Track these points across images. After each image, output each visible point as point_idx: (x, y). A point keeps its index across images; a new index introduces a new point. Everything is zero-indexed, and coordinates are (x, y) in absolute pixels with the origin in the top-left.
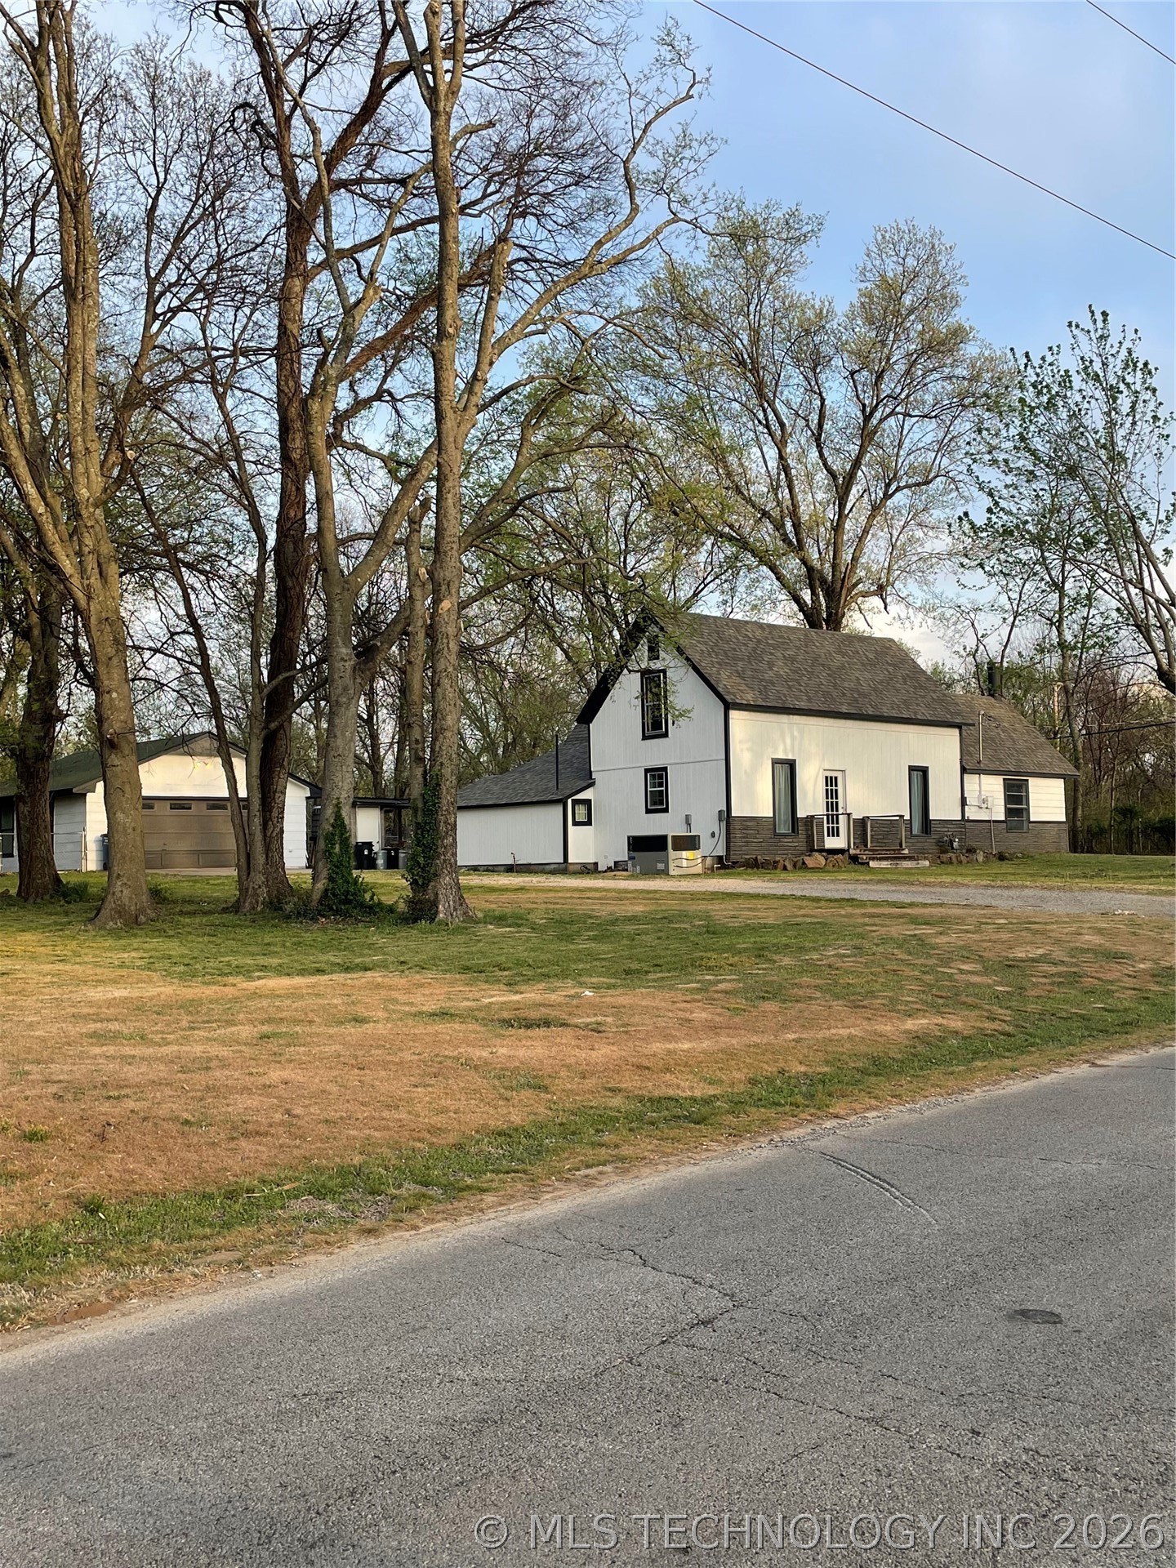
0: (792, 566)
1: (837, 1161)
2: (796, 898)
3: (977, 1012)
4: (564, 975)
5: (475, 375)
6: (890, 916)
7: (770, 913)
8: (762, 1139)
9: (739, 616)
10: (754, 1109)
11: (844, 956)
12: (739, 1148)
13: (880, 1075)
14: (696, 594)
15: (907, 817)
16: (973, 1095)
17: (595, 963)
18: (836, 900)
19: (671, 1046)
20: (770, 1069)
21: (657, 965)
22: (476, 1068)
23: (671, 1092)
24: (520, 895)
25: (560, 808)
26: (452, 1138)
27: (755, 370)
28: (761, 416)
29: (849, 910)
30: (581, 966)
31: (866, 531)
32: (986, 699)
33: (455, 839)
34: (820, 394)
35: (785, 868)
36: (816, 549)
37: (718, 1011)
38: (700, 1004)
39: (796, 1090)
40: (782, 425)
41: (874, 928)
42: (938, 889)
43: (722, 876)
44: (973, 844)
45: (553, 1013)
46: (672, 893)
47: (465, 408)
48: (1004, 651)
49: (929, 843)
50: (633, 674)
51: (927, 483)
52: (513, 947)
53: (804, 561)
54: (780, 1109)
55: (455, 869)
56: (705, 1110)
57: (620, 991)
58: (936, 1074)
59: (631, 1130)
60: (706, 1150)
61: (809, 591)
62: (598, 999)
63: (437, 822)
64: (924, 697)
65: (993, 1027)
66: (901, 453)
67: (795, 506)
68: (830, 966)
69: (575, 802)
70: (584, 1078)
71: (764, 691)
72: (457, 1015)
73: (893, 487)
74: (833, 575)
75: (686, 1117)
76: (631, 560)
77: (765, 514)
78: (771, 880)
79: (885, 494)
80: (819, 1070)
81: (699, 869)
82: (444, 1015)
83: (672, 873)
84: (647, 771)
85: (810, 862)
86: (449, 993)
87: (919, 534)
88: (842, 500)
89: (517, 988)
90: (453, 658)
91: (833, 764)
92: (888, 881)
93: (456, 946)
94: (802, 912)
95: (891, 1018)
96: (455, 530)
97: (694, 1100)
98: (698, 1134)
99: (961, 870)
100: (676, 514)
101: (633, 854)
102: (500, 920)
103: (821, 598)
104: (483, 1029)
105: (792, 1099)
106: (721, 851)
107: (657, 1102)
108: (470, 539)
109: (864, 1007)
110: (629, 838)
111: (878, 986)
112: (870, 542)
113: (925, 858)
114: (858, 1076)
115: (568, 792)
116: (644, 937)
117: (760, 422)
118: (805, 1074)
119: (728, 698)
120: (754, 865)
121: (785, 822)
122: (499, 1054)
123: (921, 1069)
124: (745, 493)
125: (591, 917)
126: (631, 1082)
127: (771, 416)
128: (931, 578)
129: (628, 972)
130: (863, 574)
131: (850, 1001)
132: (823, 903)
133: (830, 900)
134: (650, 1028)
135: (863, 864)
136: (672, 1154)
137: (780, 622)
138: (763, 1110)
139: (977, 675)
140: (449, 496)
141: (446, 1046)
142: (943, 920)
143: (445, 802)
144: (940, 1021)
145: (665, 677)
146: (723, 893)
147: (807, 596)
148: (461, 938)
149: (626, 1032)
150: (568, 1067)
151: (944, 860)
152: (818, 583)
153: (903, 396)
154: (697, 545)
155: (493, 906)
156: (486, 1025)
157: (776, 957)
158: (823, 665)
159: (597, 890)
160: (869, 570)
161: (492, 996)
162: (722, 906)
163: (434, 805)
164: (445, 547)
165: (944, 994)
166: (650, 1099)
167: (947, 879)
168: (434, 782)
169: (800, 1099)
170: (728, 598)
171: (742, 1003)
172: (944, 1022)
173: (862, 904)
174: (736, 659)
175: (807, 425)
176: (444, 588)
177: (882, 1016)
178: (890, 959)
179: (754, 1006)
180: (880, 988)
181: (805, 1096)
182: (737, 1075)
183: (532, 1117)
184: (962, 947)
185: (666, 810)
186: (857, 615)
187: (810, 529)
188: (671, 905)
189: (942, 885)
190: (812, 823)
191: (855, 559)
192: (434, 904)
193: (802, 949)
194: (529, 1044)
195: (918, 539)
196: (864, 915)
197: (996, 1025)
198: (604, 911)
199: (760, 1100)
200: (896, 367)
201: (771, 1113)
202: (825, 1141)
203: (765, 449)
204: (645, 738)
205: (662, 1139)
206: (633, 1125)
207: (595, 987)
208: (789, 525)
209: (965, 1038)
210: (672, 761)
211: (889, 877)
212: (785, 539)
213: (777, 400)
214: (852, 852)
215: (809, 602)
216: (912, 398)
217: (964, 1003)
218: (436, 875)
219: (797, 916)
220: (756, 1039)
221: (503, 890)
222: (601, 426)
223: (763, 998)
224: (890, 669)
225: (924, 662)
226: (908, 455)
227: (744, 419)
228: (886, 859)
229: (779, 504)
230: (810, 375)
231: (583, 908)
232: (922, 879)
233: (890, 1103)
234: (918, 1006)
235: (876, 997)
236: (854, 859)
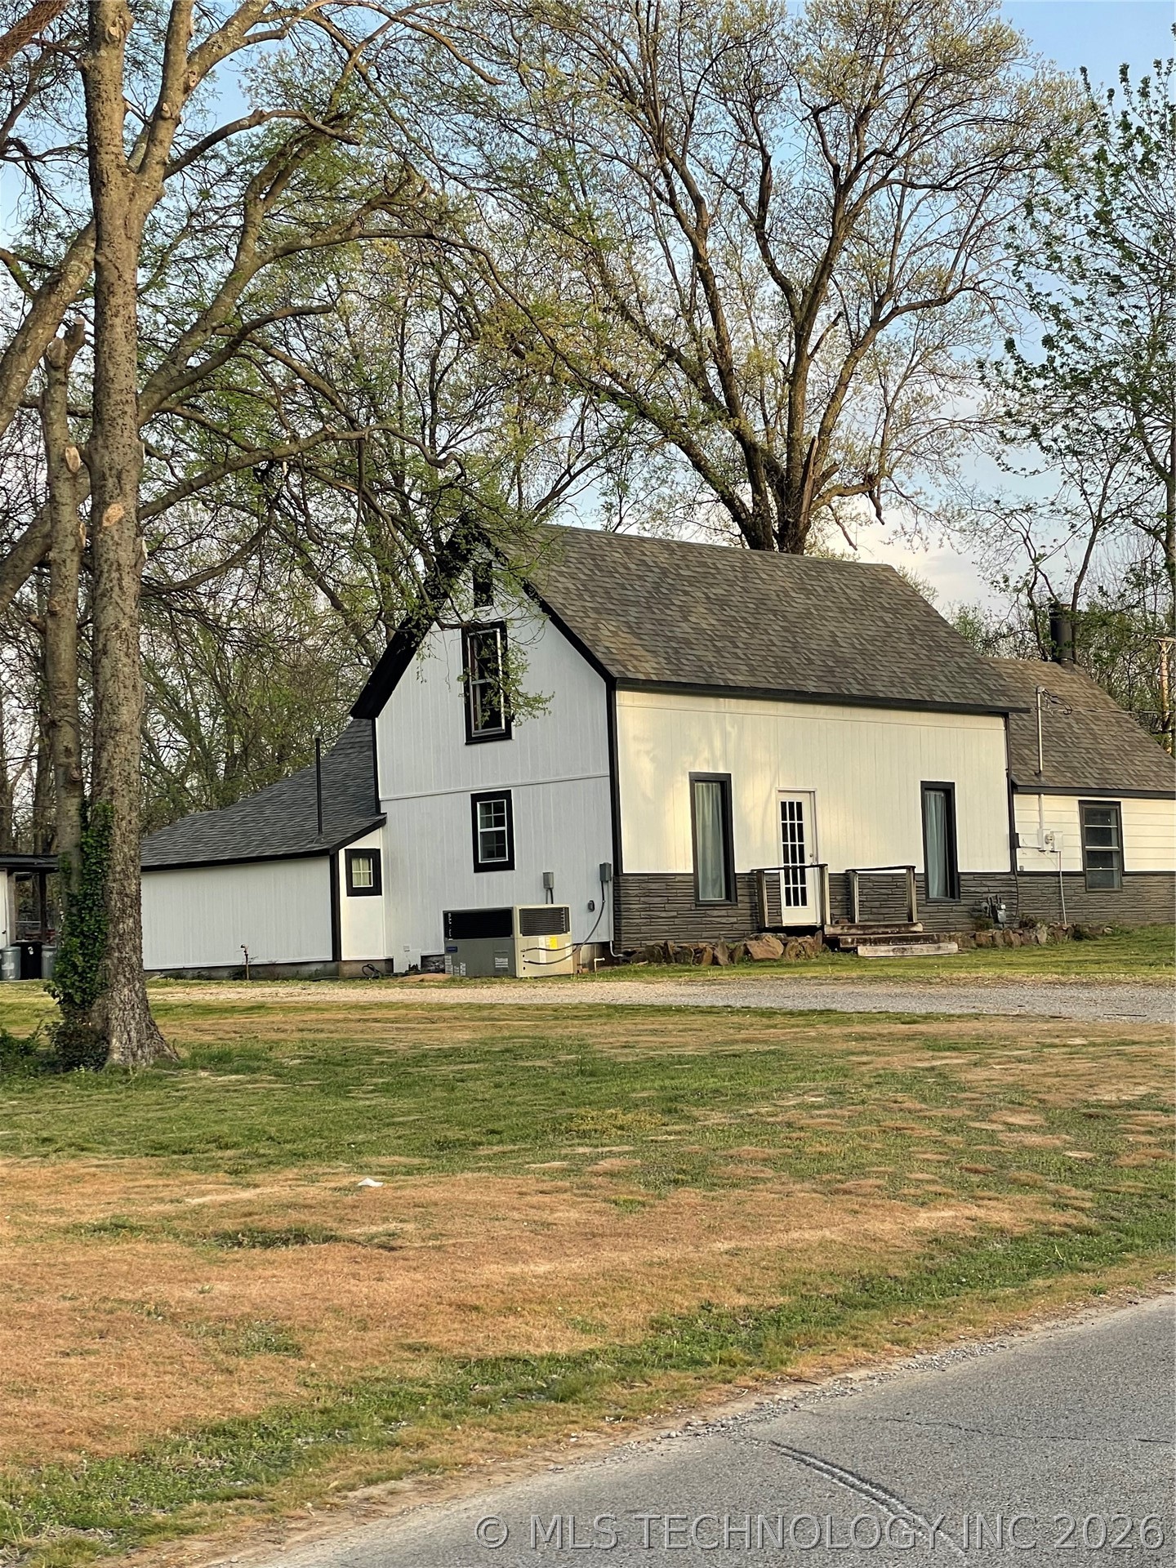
0: (719, 443)
1: (799, 1456)
2: (734, 1011)
3: (1036, 1196)
4: (331, 1153)
5: (158, 109)
6: (891, 1037)
7: (688, 1037)
8: (671, 1423)
9: (633, 531)
10: (659, 1372)
11: (813, 1106)
12: (631, 1441)
13: (874, 1306)
14: (555, 493)
15: (920, 869)
16: (1028, 1336)
17: (385, 1131)
18: (801, 1013)
19: (516, 1269)
20: (686, 1303)
21: (493, 1132)
22: (174, 1318)
23: (515, 1349)
24: (255, 1018)
25: (324, 867)
26: (130, 1444)
27: (650, 107)
28: (662, 185)
29: (823, 1028)
30: (361, 1137)
31: (843, 384)
32: (1050, 667)
33: (138, 923)
34: (762, 149)
35: (715, 961)
36: (759, 413)
37: (599, 1206)
38: (565, 1196)
39: (731, 1337)
40: (698, 202)
41: (865, 1059)
42: (972, 990)
43: (607, 977)
44: (1031, 913)
45: (311, 1219)
46: (521, 1008)
47: (142, 168)
48: (1077, 585)
49: (958, 912)
50: (448, 633)
51: (944, 301)
52: (242, 1108)
53: (739, 435)
54: (703, 1371)
55: (143, 976)
56: (575, 1377)
57: (427, 1178)
58: (967, 1303)
59: (446, 1416)
60: (577, 1446)
61: (749, 486)
62: (389, 1193)
63: (106, 893)
64: (944, 664)
65: (1062, 1220)
66: (899, 251)
67: (722, 340)
68: (789, 1125)
69: (352, 855)
70: (365, 1329)
71: (674, 658)
72: (141, 1228)
73: (887, 309)
74: (789, 459)
75: (541, 1390)
76: (442, 435)
77: (672, 354)
78: (691, 982)
79: (874, 320)
80: (770, 1301)
81: (568, 967)
82: (117, 1228)
83: (521, 973)
84: (475, 798)
85: (757, 949)
86: (126, 1190)
87: (931, 388)
88: (801, 334)
89: (249, 1178)
90: (130, 605)
91: (793, 782)
92: (888, 978)
93: (144, 1106)
94: (744, 1034)
95: (891, 1210)
96: (129, 381)
97: (553, 1359)
98: (562, 1418)
99: (1009, 957)
100: (517, 352)
101: (452, 942)
102: (219, 1061)
103: (770, 498)
104: (187, 1251)
105: (725, 1354)
106: (605, 935)
107: (490, 1367)
108: (157, 397)
109: (846, 1192)
110: (446, 914)
111: (870, 1157)
112: (850, 404)
113: (951, 939)
114: (836, 1310)
115: (339, 838)
116: (470, 1084)
117: (659, 195)
118: (746, 1309)
119: (613, 670)
120: (663, 958)
121: (715, 882)
122: (215, 1293)
123: (943, 1294)
124: (638, 318)
125: (379, 1053)
126: (447, 1334)
127: (679, 184)
128: (951, 463)
129: (442, 1145)
130: (839, 456)
131: (822, 1182)
132: (779, 1019)
133: (791, 1014)
134: (480, 1239)
135: (847, 950)
136: (517, 1456)
137: (701, 538)
138: (673, 1373)
139: (1035, 626)
140: (118, 321)
141: (122, 1282)
142: (980, 1043)
143: (119, 857)
144: (975, 1211)
145: (504, 637)
146: (609, 1006)
147: (745, 494)
148: (152, 1095)
149: (439, 1248)
150: (337, 1311)
151: (983, 940)
152: (763, 472)
153: (901, 152)
154: (555, 410)
155: (208, 1038)
156: (191, 1245)
157: (696, 1112)
158: (775, 614)
159: (390, 1006)
160: (849, 450)
161: (203, 1194)
162: (608, 1028)
163: (100, 863)
164: (111, 411)
165: (981, 1167)
166: (479, 1362)
167: (989, 973)
168: (99, 822)
169: (736, 1352)
170: (615, 500)
171: (640, 1192)
172: (981, 1213)
173: (844, 1018)
174: (625, 602)
175: (741, 202)
176: (111, 482)
177: (876, 1206)
178: (890, 1110)
179: (659, 1197)
180: (874, 1159)
181: (744, 1345)
182: (630, 1315)
183: (272, 1401)
184: (1010, 1087)
185: (509, 866)
186: (832, 528)
187: (749, 380)
188: (520, 1028)
189: (978, 982)
190: (760, 882)
191: (825, 431)
192: (104, 1037)
193: (742, 1097)
194: (268, 1273)
195: (931, 399)
196: (847, 1037)
197: (1068, 1217)
198: (403, 1041)
199: (670, 1356)
200: (889, 102)
201: (688, 1377)
202: (778, 1423)
203: (671, 242)
204: (471, 740)
205: (499, 1430)
206: (451, 1407)
207: (387, 1173)
208: (713, 373)
209: (1015, 1240)
210: (519, 782)
211: (891, 971)
212: (707, 397)
213: (688, 160)
214: (828, 930)
215: (749, 505)
216: (916, 156)
217: (1014, 1181)
218: (104, 986)
219: (735, 1042)
220: (662, 1253)
221: (226, 1010)
222: (385, 201)
223: (676, 1182)
224: (888, 617)
225: (946, 607)
226: (911, 254)
227: (635, 192)
228: (886, 941)
229: (695, 337)
230: (745, 115)
231: (364, 1038)
232: (945, 974)
233: (890, 1352)
234: (938, 1189)
235: (866, 1175)
236: (832, 943)
